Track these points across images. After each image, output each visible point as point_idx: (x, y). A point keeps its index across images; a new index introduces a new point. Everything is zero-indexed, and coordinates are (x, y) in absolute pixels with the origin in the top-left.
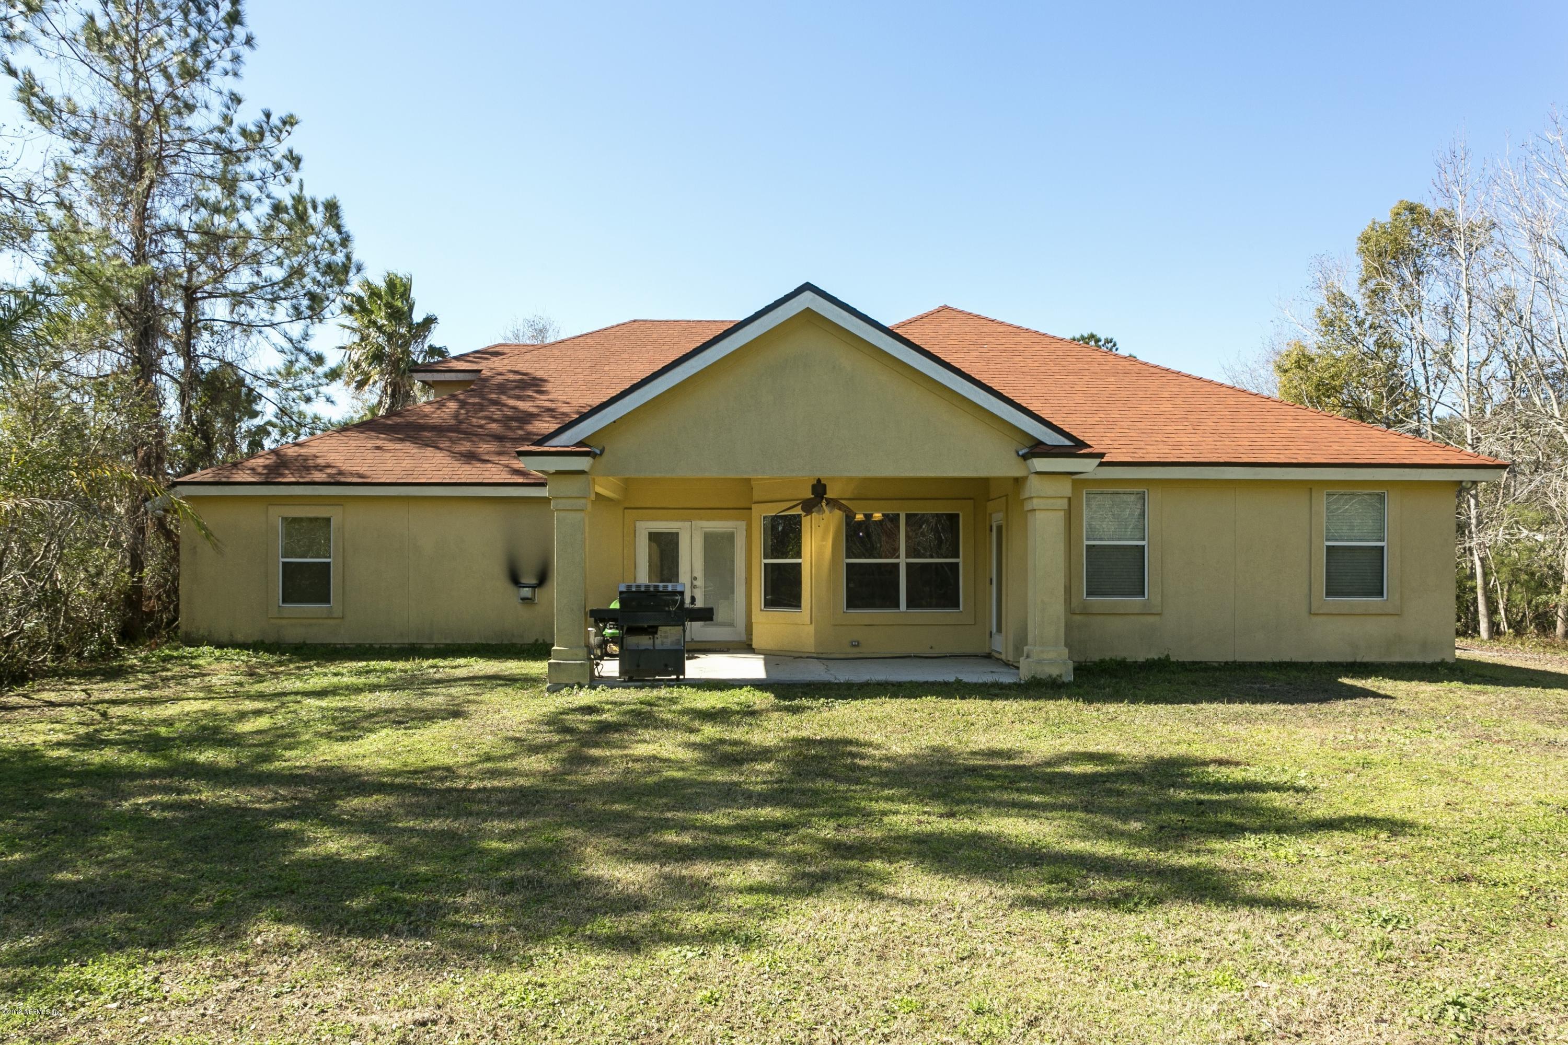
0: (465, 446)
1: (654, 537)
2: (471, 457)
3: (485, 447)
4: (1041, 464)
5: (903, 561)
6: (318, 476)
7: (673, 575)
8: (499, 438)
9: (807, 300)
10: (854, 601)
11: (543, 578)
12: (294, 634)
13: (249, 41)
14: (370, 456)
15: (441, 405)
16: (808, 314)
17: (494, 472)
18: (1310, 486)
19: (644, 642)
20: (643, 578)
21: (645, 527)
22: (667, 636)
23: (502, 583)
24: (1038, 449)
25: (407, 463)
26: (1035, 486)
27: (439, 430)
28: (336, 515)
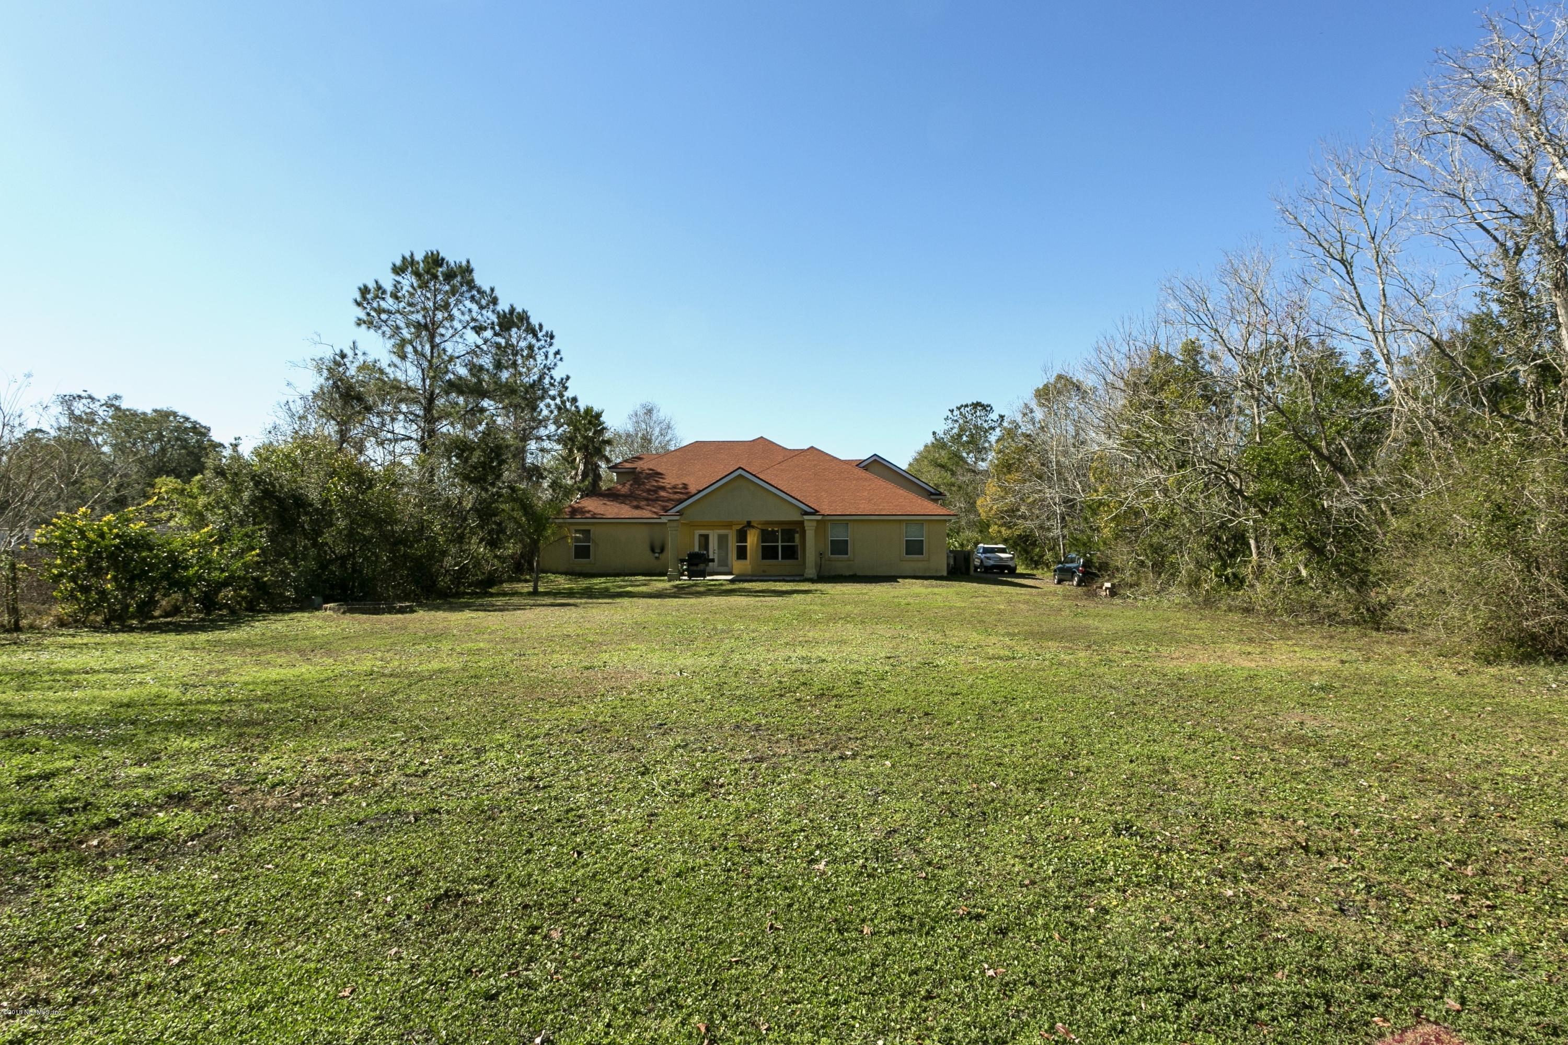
0: (635, 503)
1: (701, 535)
2: (637, 507)
3: (643, 503)
4: (806, 517)
5: (780, 544)
6: (588, 515)
7: (707, 548)
8: (647, 499)
9: (740, 471)
10: (764, 557)
11: (662, 550)
12: (578, 569)
13: (561, 359)
14: (603, 507)
15: (624, 485)
16: (740, 475)
17: (646, 513)
18: (900, 521)
19: (695, 568)
20: (696, 549)
21: (698, 532)
22: (701, 567)
23: (649, 552)
24: (806, 513)
25: (616, 510)
26: (806, 524)
27: (623, 496)
28: (592, 529)
